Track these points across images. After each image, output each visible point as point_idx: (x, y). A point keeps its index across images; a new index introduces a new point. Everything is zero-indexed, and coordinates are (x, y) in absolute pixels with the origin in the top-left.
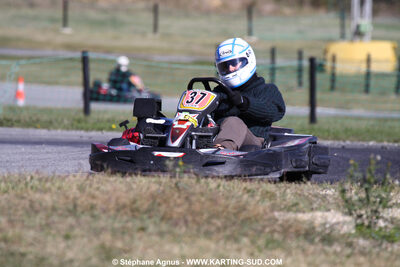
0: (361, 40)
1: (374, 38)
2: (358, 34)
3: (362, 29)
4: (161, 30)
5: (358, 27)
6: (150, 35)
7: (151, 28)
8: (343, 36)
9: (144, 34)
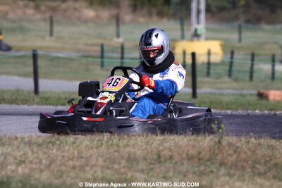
0: (198, 40)
1: (207, 39)
2: (196, 35)
3: (199, 32)
4: (55, 34)
5: (196, 30)
6: (48, 38)
7: (49, 33)
8: (183, 37)
9: (43, 37)
